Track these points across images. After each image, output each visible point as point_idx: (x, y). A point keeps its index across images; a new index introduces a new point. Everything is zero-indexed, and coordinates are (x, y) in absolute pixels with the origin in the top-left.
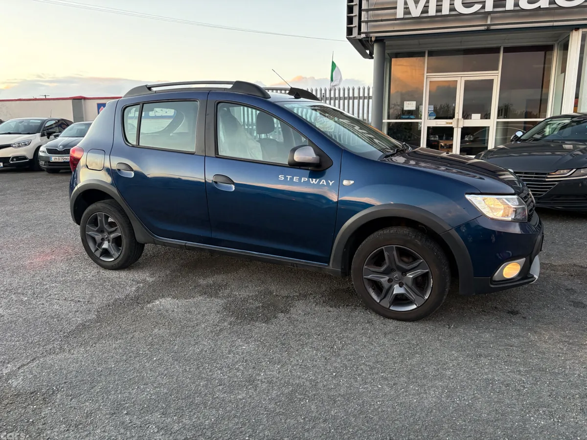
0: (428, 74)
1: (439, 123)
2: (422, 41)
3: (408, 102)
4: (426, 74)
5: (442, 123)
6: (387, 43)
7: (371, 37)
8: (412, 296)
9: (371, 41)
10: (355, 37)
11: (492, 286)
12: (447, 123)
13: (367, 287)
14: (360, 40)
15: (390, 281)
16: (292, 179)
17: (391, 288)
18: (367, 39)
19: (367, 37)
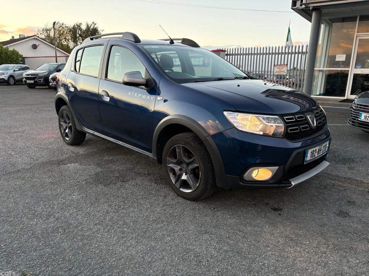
0: (358, 34)
1: (364, 71)
2: (354, 8)
3: (339, 55)
4: (356, 34)
5: (367, 71)
6: (324, 11)
7: (309, 7)
8: (191, 183)
9: (309, 10)
10: (298, 8)
11: (241, 184)
13: (169, 173)
14: (302, 9)
15: (180, 170)
16: (134, 94)
17: (181, 175)
18: (306, 9)
19: (306, 7)
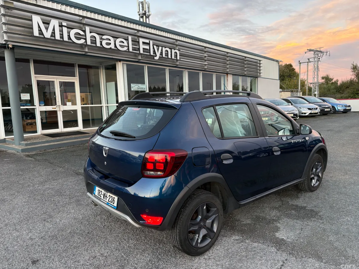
0: (35, 75)
1: (48, 108)
3: (23, 94)
5: (49, 108)
7: (8, 45)
12: (53, 108)
16: (295, 141)
19: (5, 44)
